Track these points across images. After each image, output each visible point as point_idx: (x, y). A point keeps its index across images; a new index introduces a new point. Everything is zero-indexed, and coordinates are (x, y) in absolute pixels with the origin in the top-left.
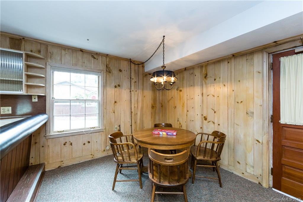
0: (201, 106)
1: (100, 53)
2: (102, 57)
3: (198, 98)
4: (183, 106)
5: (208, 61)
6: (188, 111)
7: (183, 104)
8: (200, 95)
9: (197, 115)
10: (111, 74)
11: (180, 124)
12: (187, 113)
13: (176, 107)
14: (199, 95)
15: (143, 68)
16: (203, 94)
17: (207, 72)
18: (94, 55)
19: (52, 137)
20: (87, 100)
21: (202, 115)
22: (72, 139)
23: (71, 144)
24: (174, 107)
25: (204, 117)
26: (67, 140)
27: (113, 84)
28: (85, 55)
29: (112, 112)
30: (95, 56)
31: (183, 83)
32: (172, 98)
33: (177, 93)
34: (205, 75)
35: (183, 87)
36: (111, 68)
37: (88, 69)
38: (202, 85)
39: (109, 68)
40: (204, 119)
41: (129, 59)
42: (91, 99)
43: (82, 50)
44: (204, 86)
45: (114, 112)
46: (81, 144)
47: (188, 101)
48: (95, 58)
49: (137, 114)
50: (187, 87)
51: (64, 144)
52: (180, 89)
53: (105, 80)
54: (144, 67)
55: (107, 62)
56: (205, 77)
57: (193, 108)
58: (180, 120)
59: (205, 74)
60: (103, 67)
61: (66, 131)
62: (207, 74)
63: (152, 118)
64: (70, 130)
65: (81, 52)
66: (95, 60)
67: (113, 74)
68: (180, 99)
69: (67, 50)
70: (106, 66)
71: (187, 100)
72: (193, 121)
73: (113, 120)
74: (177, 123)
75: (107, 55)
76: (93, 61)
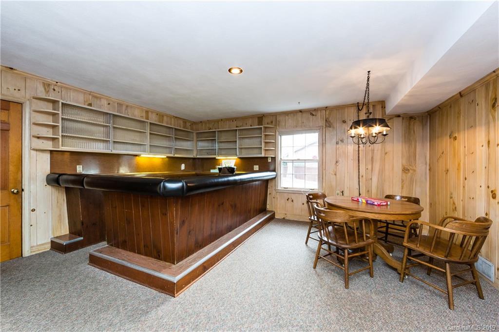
0: (486, 168)
1: (318, 108)
2: (321, 112)
3: (481, 151)
4: (458, 169)
5: (494, 72)
6: (466, 179)
7: (459, 165)
8: (484, 146)
9: (481, 186)
10: (331, 129)
11: (454, 203)
12: (464, 183)
13: (448, 171)
14: (482, 146)
15: (382, 109)
16: (489, 142)
17: (496, 95)
18: (312, 112)
19: (279, 191)
20: (307, 160)
21: (488, 187)
22: (293, 197)
23: (293, 201)
24: (446, 172)
25: (492, 192)
26: (290, 196)
27: (334, 141)
28: (304, 115)
29: (332, 174)
30: (314, 113)
31: (458, 123)
32: (443, 153)
33: (450, 142)
34: (494, 102)
35: (459, 131)
36: (331, 121)
37: (307, 129)
38: (488, 124)
39: (330, 122)
40: (491, 194)
41: (356, 103)
42: (312, 159)
43: (301, 111)
44: (492, 125)
45: (336, 175)
46: (300, 204)
47: (466, 157)
48: (313, 115)
49: (371, 179)
50: (464, 130)
51: (288, 200)
52: (454, 136)
53: (324, 137)
54: (385, 107)
55: (327, 116)
56: (494, 106)
57: (473, 172)
58: (455, 196)
59: (493, 99)
60: (322, 123)
61: (290, 188)
62: (496, 99)
63: (402, 188)
64: (293, 188)
65: (300, 113)
66: (313, 117)
67: (334, 128)
68: (454, 155)
69: (289, 115)
70: (326, 120)
71: (465, 155)
72: (473, 198)
73: (334, 184)
74: (450, 202)
75: (326, 107)
76: (311, 119)
